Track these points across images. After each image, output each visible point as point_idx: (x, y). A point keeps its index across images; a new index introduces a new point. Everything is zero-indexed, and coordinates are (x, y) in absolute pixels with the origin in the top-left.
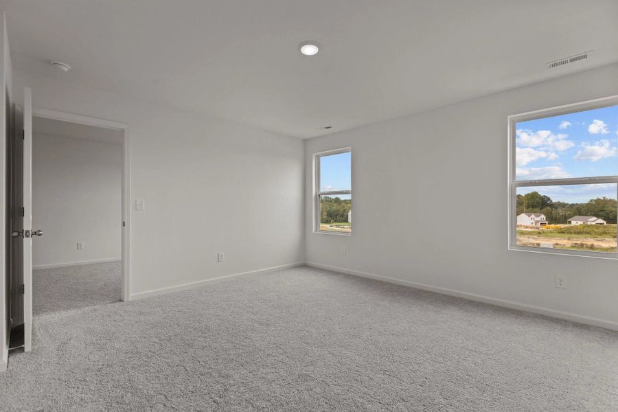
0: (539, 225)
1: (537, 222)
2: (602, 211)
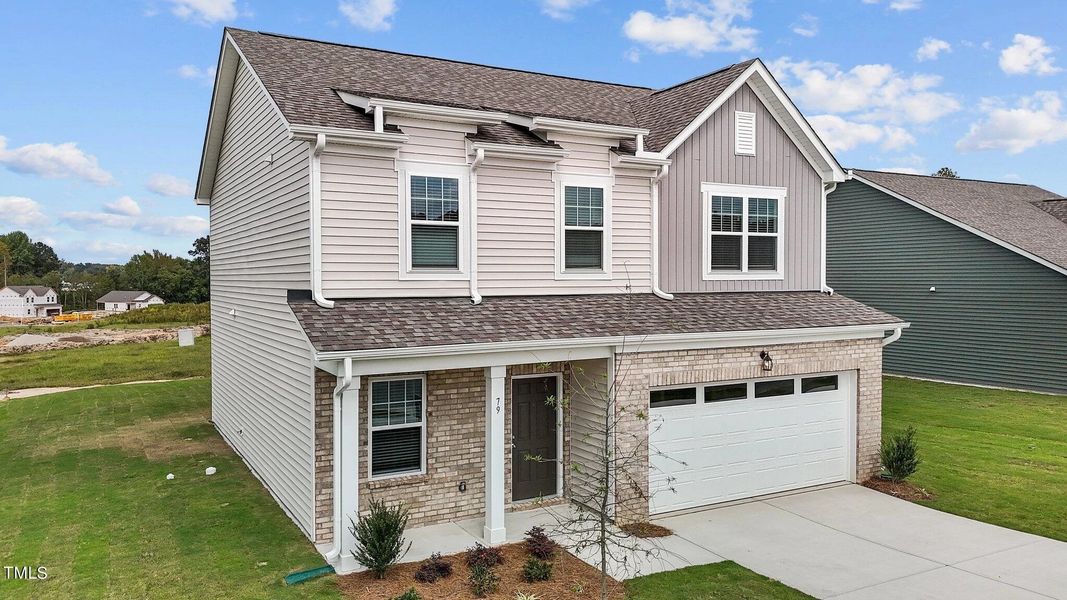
0: (43, 314)
1: (39, 308)
2: (155, 279)
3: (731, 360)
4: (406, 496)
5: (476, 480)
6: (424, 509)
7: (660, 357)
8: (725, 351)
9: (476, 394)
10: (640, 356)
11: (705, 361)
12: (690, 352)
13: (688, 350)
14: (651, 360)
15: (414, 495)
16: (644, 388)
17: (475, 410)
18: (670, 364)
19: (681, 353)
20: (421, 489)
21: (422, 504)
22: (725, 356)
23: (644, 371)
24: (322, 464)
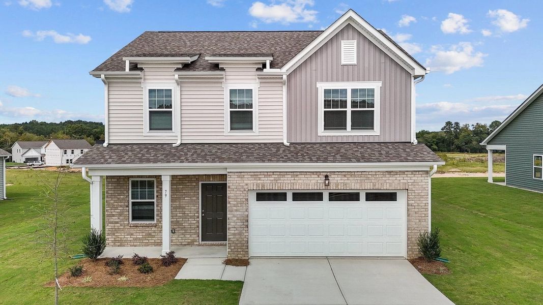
3: (304, 179)
4: (146, 232)
5: (180, 229)
6: (154, 239)
7: (255, 175)
8: (299, 173)
9: (180, 189)
10: (242, 174)
11: (286, 179)
12: (274, 173)
13: (273, 172)
14: (250, 176)
15: (150, 232)
16: (245, 191)
17: (180, 196)
18: (262, 179)
19: (269, 174)
20: (152, 229)
21: (154, 236)
22: (299, 176)
23: (245, 182)
24: (109, 213)
